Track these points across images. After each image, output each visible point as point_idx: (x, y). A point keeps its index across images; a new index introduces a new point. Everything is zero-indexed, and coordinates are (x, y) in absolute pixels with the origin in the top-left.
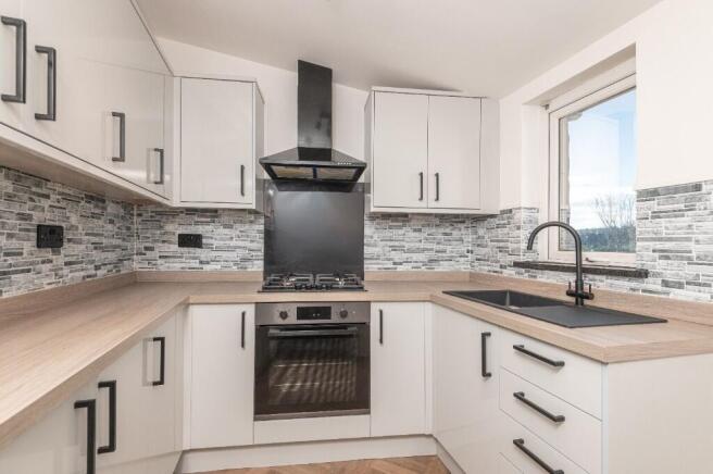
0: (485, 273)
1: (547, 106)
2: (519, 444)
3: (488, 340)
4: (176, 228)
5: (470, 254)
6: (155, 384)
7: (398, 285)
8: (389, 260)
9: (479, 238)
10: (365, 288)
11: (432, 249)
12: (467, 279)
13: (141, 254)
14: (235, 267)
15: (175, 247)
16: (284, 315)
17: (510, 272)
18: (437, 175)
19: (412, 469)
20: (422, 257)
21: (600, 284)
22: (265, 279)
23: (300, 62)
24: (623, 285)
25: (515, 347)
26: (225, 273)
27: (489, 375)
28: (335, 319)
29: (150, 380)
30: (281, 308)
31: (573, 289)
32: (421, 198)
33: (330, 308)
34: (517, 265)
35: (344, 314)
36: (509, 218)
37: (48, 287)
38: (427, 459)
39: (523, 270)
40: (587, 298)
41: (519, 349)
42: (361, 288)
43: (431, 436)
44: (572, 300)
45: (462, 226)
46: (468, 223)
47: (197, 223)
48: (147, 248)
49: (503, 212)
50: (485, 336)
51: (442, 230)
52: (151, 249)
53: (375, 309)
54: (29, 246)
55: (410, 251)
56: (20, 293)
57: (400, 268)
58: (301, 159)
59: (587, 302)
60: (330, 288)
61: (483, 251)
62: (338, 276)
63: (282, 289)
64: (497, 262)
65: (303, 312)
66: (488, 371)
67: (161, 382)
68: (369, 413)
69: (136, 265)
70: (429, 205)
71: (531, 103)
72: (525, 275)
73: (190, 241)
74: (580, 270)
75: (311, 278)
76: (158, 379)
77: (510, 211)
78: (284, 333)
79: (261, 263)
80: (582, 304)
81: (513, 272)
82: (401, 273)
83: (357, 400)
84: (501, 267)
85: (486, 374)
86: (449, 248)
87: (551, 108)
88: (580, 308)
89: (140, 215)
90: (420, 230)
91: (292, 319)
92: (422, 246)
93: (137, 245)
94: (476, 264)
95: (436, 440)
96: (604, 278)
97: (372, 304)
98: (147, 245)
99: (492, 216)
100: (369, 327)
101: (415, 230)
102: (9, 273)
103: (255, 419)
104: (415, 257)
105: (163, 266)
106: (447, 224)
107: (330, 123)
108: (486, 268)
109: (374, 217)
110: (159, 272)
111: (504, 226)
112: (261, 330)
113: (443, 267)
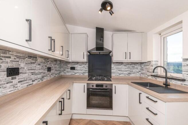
0: (144, 77)
1: (160, 34)
2: (147, 119)
3: (141, 95)
4: (70, 66)
5: (140, 72)
6: (68, 99)
7: (120, 80)
8: (118, 73)
9: (142, 68)
10: (112, 80)
11: (129, 71)
12: (139, 78)
13: (63, 71)
14: (82, 74)
15: (70, 70)
16: (93, 86)
17: (150, 77)
18: (130, 53)
19: (123, 124)
20: (126, 73)
21: (173, 82)
22: (88, 77)
23: (96, 27)
24: (179, 83)
25: (146, 97)
26: (80, 76)
27: (141, 103)
28: (104, 87)
29: (68, 98)
30: (92, 84)
31: (165, 83)
32: (126, 59)
33: (103, 85)
34: (152, 76)
35: (106, 86)
36: (150, 63)
37: (49, 79)
38: (127, 122)
39: (153, 77)
40: (168, 86)
41: (148, 97)
42: (111, 81)
43: (128, 117)
44: (165, 86)
45: (138, 65)
46: (139, 64)
47: (74, 65)
48: (64, 70)
49: (148, 62)
50: (140, 94)
51: (132, 66)
52: (65, 70)
53: (114, 85)
54: (46, 71)
55: (123, 71)
56: (45, 80)
57: (121, 75)
58: (96, 51)
59: (168, 87)
60: (103, 80)
61: (143, 71)
62: (105, 77)
63: (92, 80)
64: (147, 74)
65: (97, 86)
66: (140, 102)
67: (70, 99)
68: (112, 110)
69: (62, 74)
70: (128, 60)
71: (156, 33)
72: (154, 78)
73: (73, 68)
74: (166, 78)
75: (99, 78)
76: (69, 98)
77: (150, 62)
78: (93, 90)
79: (88, 73)
80: (167, 87)
81: (151, 77)
82: (121, 77)
83: (110, 106)
84: (148, 76)
85: (140, 103)
86: (134, 71)
87: (161, 35)
88: (166, 88)
89: (63, 63)
90: (126, 66)
91: (95, 87)
92: (126, 70)
93: (62, 69)
94: (141, 74)
95: (129, 118)
96: (174, 80)
97: (113, 84)
98: (64, 69)
99: (146, 63)
100: (112, 90)
101: (125, 66)
102: (44, 77)
103: (87, 109)
104: (125, 72)
105: (67, 74)
106: (133, 64)
107: (103, 39)
108: (144, 76)
109: (114, 63)
110: (67, 75)
111: (148, 65)
112: (88, 89)
113: (132, 75)
